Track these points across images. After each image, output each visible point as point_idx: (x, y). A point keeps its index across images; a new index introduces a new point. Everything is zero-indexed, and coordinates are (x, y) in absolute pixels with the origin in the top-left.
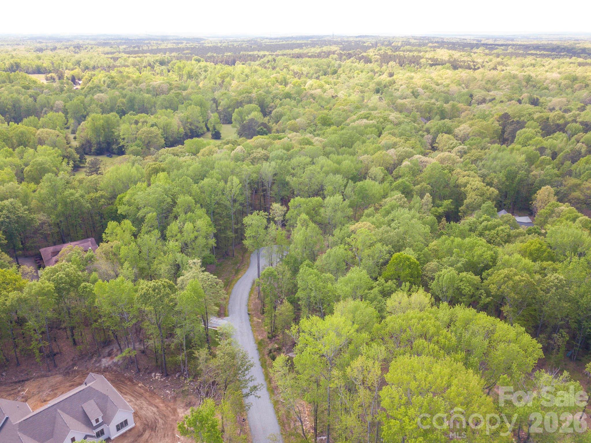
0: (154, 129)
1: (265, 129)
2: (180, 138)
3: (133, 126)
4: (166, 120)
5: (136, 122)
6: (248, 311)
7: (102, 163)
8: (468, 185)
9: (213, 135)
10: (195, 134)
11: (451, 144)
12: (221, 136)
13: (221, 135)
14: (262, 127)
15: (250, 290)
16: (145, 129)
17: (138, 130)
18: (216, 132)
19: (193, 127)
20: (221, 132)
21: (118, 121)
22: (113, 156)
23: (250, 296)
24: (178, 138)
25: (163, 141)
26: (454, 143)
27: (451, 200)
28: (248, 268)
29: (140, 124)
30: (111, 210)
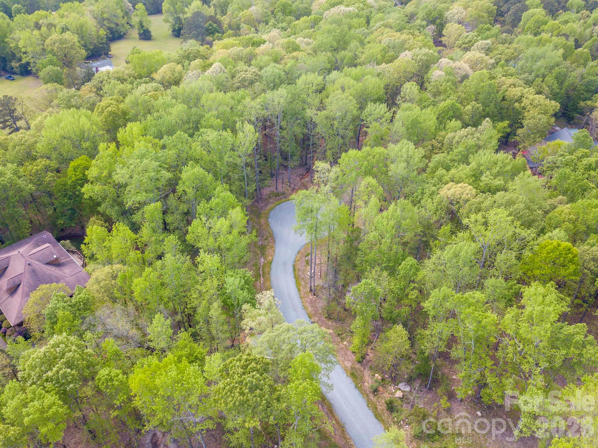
0: (67, 35)
1: (215, 25)
2: (103, 43)
3: (36, 32)
4: (79, 20)
5: (38, 26)
6: (310, 318)
7: (17, 103)
8: (524, 100)
9: (140, 35)
10: (117, 35)
11: (466, 38)
12: (151, 36)
13: (152, 34)
14: (210, 22)
15: (294, 280)
16: (55, 36)
17: (44, 39)
18: (144, 30)
19: (113, 26)
20: (150, 29)
21: (8, 25)
22: (15, 77)
23: (299, 290)
24: (100, 44)
25: (84, 53)
26: (470, 37)
27: (508, 122)
28: (274, 242)
29: (44, 29)
30: (64, 185)
